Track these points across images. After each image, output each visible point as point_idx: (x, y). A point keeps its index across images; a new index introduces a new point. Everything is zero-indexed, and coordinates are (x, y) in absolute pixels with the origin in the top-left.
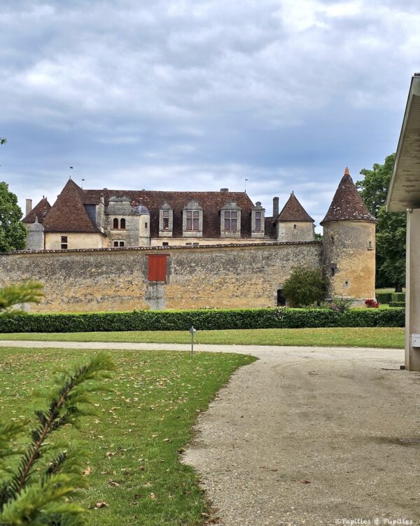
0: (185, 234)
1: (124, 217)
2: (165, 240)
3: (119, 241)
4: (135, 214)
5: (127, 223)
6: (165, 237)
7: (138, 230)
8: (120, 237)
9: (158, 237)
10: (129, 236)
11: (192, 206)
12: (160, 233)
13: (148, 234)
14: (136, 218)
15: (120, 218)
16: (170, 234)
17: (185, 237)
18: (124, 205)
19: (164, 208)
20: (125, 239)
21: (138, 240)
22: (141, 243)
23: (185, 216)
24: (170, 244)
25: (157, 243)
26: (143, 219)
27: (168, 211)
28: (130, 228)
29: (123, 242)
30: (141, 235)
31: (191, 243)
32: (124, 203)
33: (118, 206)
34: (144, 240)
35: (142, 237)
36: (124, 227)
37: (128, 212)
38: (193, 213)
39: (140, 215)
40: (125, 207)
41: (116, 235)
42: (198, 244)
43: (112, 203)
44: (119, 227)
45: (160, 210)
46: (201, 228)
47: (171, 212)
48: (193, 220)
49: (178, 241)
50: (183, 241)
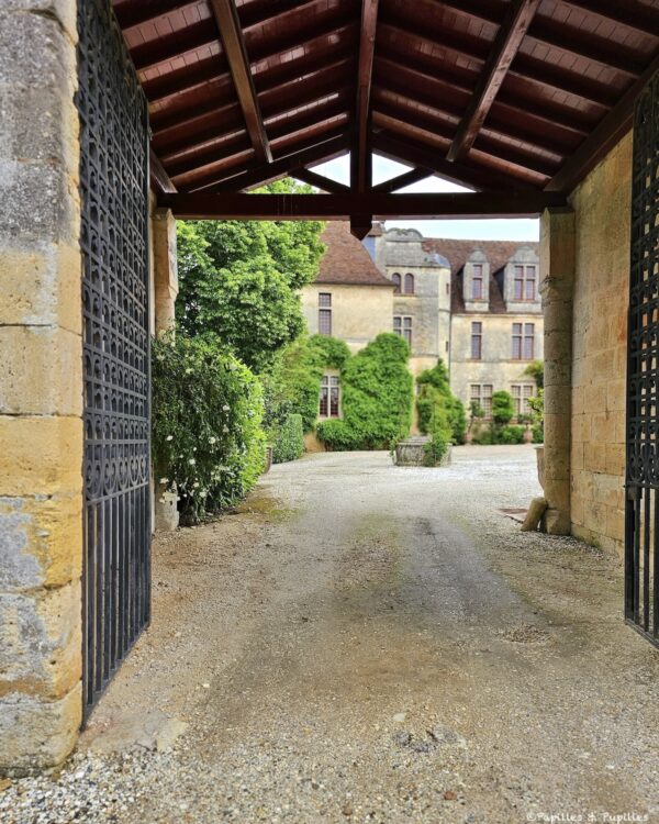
0: (511, 307)
1: (412, 271)
2: (477, 318)
3: (403, 317)
4: (432, 266)
5: (417, 283)
7: (436, 296)
8: (405, 310)
9: (465, 312)
10: (420, 308)
11: (524, 256)
12: (467, 304)
13: (448, 307)
14: (432, 272)
15: (404, 272)
16: (486, 307)
17: (511, 313)
18: (412, 248)
19: (475, 259)
20: (413, 312)
21: (436, 315)
22: (440, 321)
23: (510, 274)
24: (484, 326)
25: (462, 324)
26: (444, 276)
27: (481, 266)
28: (422, 292)
29: (410, 319)
30: (441, 306)
31: (521, 324)
32: (410, 244)
33: (400, 249)
34: (446, 316)
35: (441, 310)
36: (411, 291)
37: (419, 261)
38: (525, 269)
39: (440, 268)
40: (412, 252)
41: (396, 304)
42: (533, 325)
43: (389, 244)
44: (403, 290)
45: (468, 264)
46: (538, 296)
47: (486, 267)
48: (525, 282)
49: (499, 320)
50: (509, 321)
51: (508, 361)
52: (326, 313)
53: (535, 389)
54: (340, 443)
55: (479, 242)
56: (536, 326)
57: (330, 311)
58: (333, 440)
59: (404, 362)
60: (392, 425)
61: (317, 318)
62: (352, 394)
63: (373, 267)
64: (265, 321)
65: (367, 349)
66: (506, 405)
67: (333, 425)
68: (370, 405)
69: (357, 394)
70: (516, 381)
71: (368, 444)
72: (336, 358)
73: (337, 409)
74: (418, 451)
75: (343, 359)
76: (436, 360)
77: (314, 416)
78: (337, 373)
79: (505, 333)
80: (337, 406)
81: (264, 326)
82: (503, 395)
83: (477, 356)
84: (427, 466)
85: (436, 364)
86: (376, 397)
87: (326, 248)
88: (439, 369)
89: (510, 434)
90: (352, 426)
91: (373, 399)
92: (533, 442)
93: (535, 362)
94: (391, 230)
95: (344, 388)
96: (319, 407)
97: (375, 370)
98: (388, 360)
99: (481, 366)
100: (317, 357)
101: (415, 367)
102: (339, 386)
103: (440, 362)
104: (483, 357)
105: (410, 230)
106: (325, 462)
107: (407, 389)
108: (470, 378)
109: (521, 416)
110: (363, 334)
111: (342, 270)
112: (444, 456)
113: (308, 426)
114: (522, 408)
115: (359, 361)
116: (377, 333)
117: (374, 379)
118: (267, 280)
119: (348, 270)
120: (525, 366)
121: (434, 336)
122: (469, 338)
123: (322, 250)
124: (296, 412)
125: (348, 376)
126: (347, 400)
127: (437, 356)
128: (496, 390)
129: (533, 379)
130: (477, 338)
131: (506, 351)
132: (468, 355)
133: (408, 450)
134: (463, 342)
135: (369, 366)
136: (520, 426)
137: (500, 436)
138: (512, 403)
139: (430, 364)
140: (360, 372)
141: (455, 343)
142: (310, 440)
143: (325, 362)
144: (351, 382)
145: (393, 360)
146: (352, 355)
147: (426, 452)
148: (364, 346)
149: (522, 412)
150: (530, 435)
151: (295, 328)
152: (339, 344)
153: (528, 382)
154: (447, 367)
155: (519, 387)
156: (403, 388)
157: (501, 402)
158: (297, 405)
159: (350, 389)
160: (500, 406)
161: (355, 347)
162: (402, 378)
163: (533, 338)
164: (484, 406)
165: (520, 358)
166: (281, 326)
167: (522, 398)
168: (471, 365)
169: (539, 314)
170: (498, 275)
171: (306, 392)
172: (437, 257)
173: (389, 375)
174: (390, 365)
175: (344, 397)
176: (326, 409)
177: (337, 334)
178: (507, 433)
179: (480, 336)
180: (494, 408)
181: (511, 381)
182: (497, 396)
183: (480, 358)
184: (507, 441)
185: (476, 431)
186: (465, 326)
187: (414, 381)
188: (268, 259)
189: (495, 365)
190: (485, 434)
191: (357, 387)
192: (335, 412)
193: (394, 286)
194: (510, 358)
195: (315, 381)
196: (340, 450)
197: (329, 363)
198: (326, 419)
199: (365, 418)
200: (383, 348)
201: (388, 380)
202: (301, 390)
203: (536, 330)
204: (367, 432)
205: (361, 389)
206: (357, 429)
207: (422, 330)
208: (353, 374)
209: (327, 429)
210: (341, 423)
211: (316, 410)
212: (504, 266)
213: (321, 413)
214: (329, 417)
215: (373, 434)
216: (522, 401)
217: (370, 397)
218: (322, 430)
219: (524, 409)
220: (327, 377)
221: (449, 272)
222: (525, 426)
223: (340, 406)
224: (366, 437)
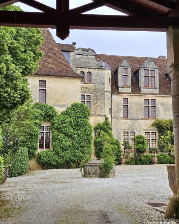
0: (143, 90)
1: (91, 70)
2: (125, 96)
3: (86, 94)
4: (101, 68)
5: (93, 77)
6: (125, 93)
7: (104, 84)
8: (87, 90)
9: (119, 93)
10: (95, 90)
11: (149, 64)
12: (120, 89)
13: (110, 90)
14: (101, 72)
15: (86, 71)
16: (130, 90)
17: (144, 94)
18: (90, 59)
19: (123, 65)
20: (91, 92)
21: (104, 94)
22: (106, 97)
23: (142, 74)
24: (129, 100)
25: (118, 99)
26: (108, 74)
27: (127, 69)
28: (96, 81)
29: (90, 95)
30: (106, 90)
31: (149, 100)
32: (89, 56)
33: (84, 59)
34: (109, 95)
35: (106, 91)
36: (90, 81)
37: (94, 66)
38: (150, 71)
39: (105, 69)
40: (90, 60)
41: (82, 88)
42: (155, 100)
43: (78, 56)
44: (86, 80)
45: (120, 68)
46: (157, 86)
47: (130, 70)
48: (150, 78)
49: (137, 97)
50: (141, 97)
51: (142, 119)
52: (43, 91)
53: (157, 134)
54: (51, 164)
55: (125, 57)
56: (156, 100)
57: (45, 90)
58: (47, 163)
59: (87, 118)
60: (81, 153)
61: (38, 94)
62: (58, 135)
63: (70, 68)
64: (6, 92)
65: (66, 111)
66: (142, 143)
67: (47, 154)
68: (68, 142)
69: (61, 136)
70: (147, 130)
71: (67, 165)
72: (48, 116)
73: (49, 145)
74: (96, 168)
75: (53, 116)
76: (104, 118)
77: (35, 149)
78: (49, 124)
79: (141, 104)
80: (49, 143)
81: (5, 95)
82: (140, 137)
83: (126, 116)
84: (101, 177)
85: (104, 120)
86: (72, 138)
87: (43, 54)
88: (106, 123)
89: (145, 159)
90: (58, 154)
91: (70, 139)
92: (158, 163)
93: (157, 120)
94: (79, 49)
95: (53, 132)
96: (38, 144)
97: (71, 123)
98: (78, 117)
99: (128, 121)
100: (37, 115)
101: (93, 121)
102: (50, 132)
103: (106, 119)
104: (129, 117)
105: (89, 49)
106: (41, 176)
107: (89, 133)
108: (123, 128)
109: (151, 149)
110: (64, 103)
111: (52, 68)
112: (111, 171)
113: (31, 155)
114: (151, 144)
115: (62, 118)
116: (72, 103)
117: (71, 128)
118: (8, 69)
119: (55, 68)
120: (152, 122)
121: (103, 105)
122: (122, 107)
123: (40, 55)
124: (25, 146)
125: (56, 126)
126: (55, 139)
127: (105, 116)
128: (137, 134)
129: (156, 129)
130: (126, 107)
131: (142, 114)
132: (121, 115)
133: (90, 168)
134: (118, 109)
135: (67, 120)
136: (150, 154)
137: (140, 160)
138: (145, 142)
139: (101, 120)
140: (62, 123)
141: (114, 109)
142: (33, 163)
143: (42, 118)
144: (57, 129)
145: (81, 117)
146: (58, 114)
147: (101, 169)
148: (64, 109)
149: (151, 147)
150: (156, 159)
151: (24, 96)
152: (51, 108)
153: (154, 130)
154: (110, 122)
155: (149, 133)
156: (87, 132)
157: (139, 141)
158: (26, 142)
159: (57, 133)
160: (139, 143)
161: (59, 110)
162: (86, 127)
163: (155, 107)
164: (131, 143)
165: (149, 118)
166: (16, 95)
167: (151, 139)
168: (123, 121)
169: (157, 94)
170: (136, 74)
171: (31, 135)
172: (104, 63)
173: (79, 126)
174: (79, 120)
175: (53, 138)
176: (43, 145)
177: (49, 103)
178: (143, 158)
179: (127, 106)
180: (136, 145)
181: (144, 130)
182: (137, 137)
183: (128, 117)
184: (144, 163)
185: (127, 157)
186: (119, 100)
187: (93, 129)
188: (9, 57)
189: (136, 121)
190: (132, 159)
191: (61, 132)
192: (48, 146)
193: (81, 77)
194: (143, 117)
195: (36, 128)
196: (51, 169)
197: (44, 119)
198: (42, 150)
199: (65, 149)
200: (75, 110)
201: (78, 128)
202: (28, 134)
203: (156, 103)
204: (66, 158)
205: (63, 133)
206: (60, 156)
207: (97, 101)
208: (59, 125)
209: (43, 156)
210: (51, 153)
211: (37, 145)
212: (139, 69)
213: (40, 147)
214: (45, 149)
215: (70, 159)
216: (151, 141)
217: (68, 137)
218: (40, 157)
219: (153, 145)
220: (43, 126)
221: (110, 72)
222: (153, 155)
223: (51, 143)
224: (66, 161)
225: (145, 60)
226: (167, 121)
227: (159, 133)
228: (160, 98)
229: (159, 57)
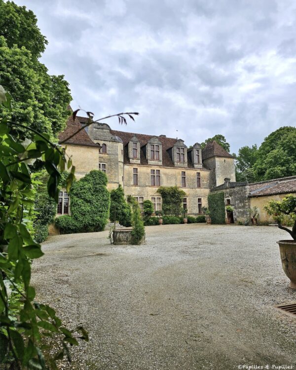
0: (150, 162)
1: (105, 142)
2: (135, 167)
3: (101, 164)
4: (114, 141)
5: (108, 148)
6: (135, 164)
7: (117, 155)
8: (102, 160)
9: (130, 163)
10: (109, 160)
11: (154, 141)
12: (131, 160)
13: (123, 161)
14: (115, 144)
15: (101, 143)
16: (139, 162)
17: (150, 165)
18: (105, 132)
19: (133, 140)
20: (106, 161)
21: (118, 164)
22: (119, 167)
23: (149, 148)
24: (138, 170)
26: (120, 146)
27: (136, 143)
28: (110, 152)
29: (105, 165)
30: (119, 160)
31: (154, 170)
32: (104, 130)
33: (100, 132)
34: (121, 164)
35: (119, 162)
36: (105, 152)
37: (109, 138)
38: (155, 146)
39: (119, 142)
40: (105, 134)
41: (100, 158)
42: (159, 171)
43: (94, 129)
44: (101, 151)
45: (130, 142)
46: (161, 159)
47: (138, 144)
48: (155, 152)
49: (145, 168)
50: (149, 168)
51: (149, 186)
53: (161, 199)
54: (69, 229)
56: (160, 171)
58: (65, 227)
59: (105, 185)
60: (99, 218)
62: (77, 201)
63: (88, 138)
65: (85, 178)
66: (150, 207)
67: (65, 218)
68: (87, 208)
69: (80, 201)
70: (153, 196)
71: (86, 229)
73: (67, 210)
74: (128, 235)
76: (118, 185)
77: (54, 214)
78: (68, 190)
79: (148, 174)
80: (67, 208)
82: (148, 202)
83: (136, 184)
85: (118, 187)
86: (90, 203)
88: (120, 189)
89: (152, 220)
90: (77, 219)
91: (89, 204)
92: (162, 224)
93: (161, 187)
94: (96, 122)
95: (72, 198)
96: (57, 209)
97: (90, 189)
98: (97, 184)
99: (138, 188)
101: (110, 187)
102: (69, 197)
103: (120, 186)
104: (138, 184)
105: (104, 124)
107: (107, 198)
108: (133, 194)
109: (156, 212)
110: (83, 170)
114: (156, 208)
115: (81, 184)
116: (90, 170)
117: (90, 193)
120: (157, 189)
121: (117, 173)
122: (132, 176)
125: (75, 191)
126: (74, 204)
127: (118, 183)
128: (145, 199)
129: (160, 195)
130: (136, 176)
131: (149, 182)
132: (132, 183)
133: (122, 235)
134: (130, 177)
135: (87, 186)
136: (156, 216)
137: (148, 221)
138: (152, 206)
139: (115, 187)
140: (81, 189)
141: (126, 178)
144: (76, 195)
145: (99, 184)
146: (77, 181)
147: (133, 235)
148: (84, 176)
149: (156, 210)
150: (161, 221)
153: (158, 196)
154: (123, 188)
155: (155, 198)
156: (105, 198)
157: (147, 205)
159: (76, 198)
160: (148, 207)
161: (79, 177)
162: (105, 193)
163: (159, 176)
164: (140, 207)
165: (154, 185)
167: (156, 203)
168: (133, 188)
169: (161, 166)
170: (143, 149)
172: (117, 137)
173: (97, 191)
174: (98, 186)
175: (72, 203)
176: (61, 210)
179: (137, 175)
180: (144, 208)
181: (151, 196)
182: (146, 202)
183: (137, 185)
184: (151, 224)
186: (130, 170)
187: (110, 195)
189: (144, 188)
191: (80, 197)
192: (66, 211)
193: (97, 146)
196: (69, 233)
198: (61, 215)
199: (84, 214)
200: (94, 177)
201: (97, 194)
202: (46, 199)
203: (161, 173)
204: (85, 222)
205: (82, 199)
206: (79, 221)
207: (111, 170)
208: (78, 191)
209: (61, 221)
210: (70, 218)
211: (56, 211)
212: (146, 145)
213: (58, 212)
214: (63, 214)
215: (89, 223)
216: (156, 205)
217: (87, 203)
218: (58, 222)
219: (158, 208)
220: (62, 192)
221: (122, 145)
222: (159, 217)
223: (69, 208)
224: (84, 225)
225: (150, 137)
226: (169, 188)
227: (163, 198)
228: (163, 169)
229: (161, 136)
